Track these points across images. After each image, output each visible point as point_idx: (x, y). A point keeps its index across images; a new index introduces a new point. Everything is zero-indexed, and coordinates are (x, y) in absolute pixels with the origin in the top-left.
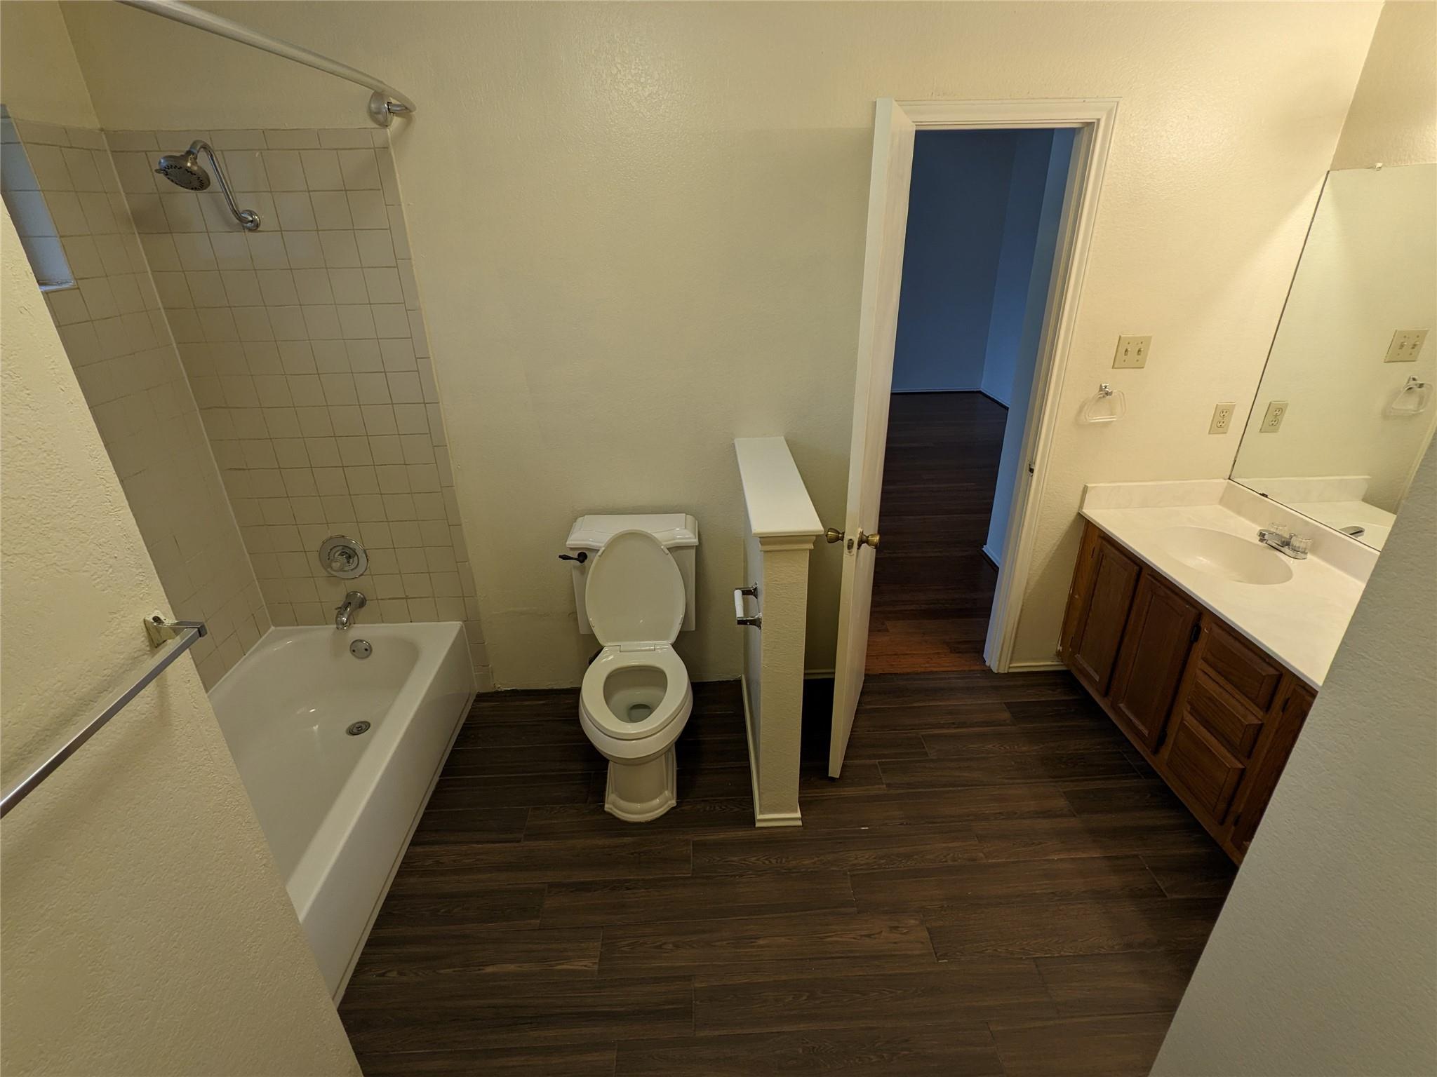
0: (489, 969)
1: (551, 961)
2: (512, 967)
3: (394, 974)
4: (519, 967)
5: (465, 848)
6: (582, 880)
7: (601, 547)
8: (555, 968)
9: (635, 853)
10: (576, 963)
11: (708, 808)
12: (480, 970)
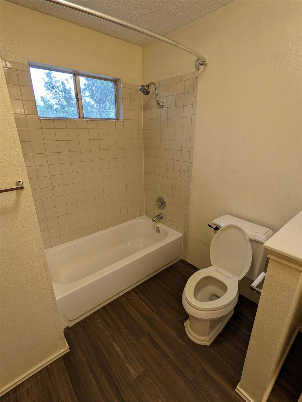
0: (114, 344)
1: (127, 360)
2: (118, 350)
3: (99, 321)
4: (120, 351)
5: (141, 301)
6: (158, 342)
7: (222, 227)
8: (126, 363)
9: (180, 350)
10: (131, 368)
11: (220, 359)
12: (112, 341)
